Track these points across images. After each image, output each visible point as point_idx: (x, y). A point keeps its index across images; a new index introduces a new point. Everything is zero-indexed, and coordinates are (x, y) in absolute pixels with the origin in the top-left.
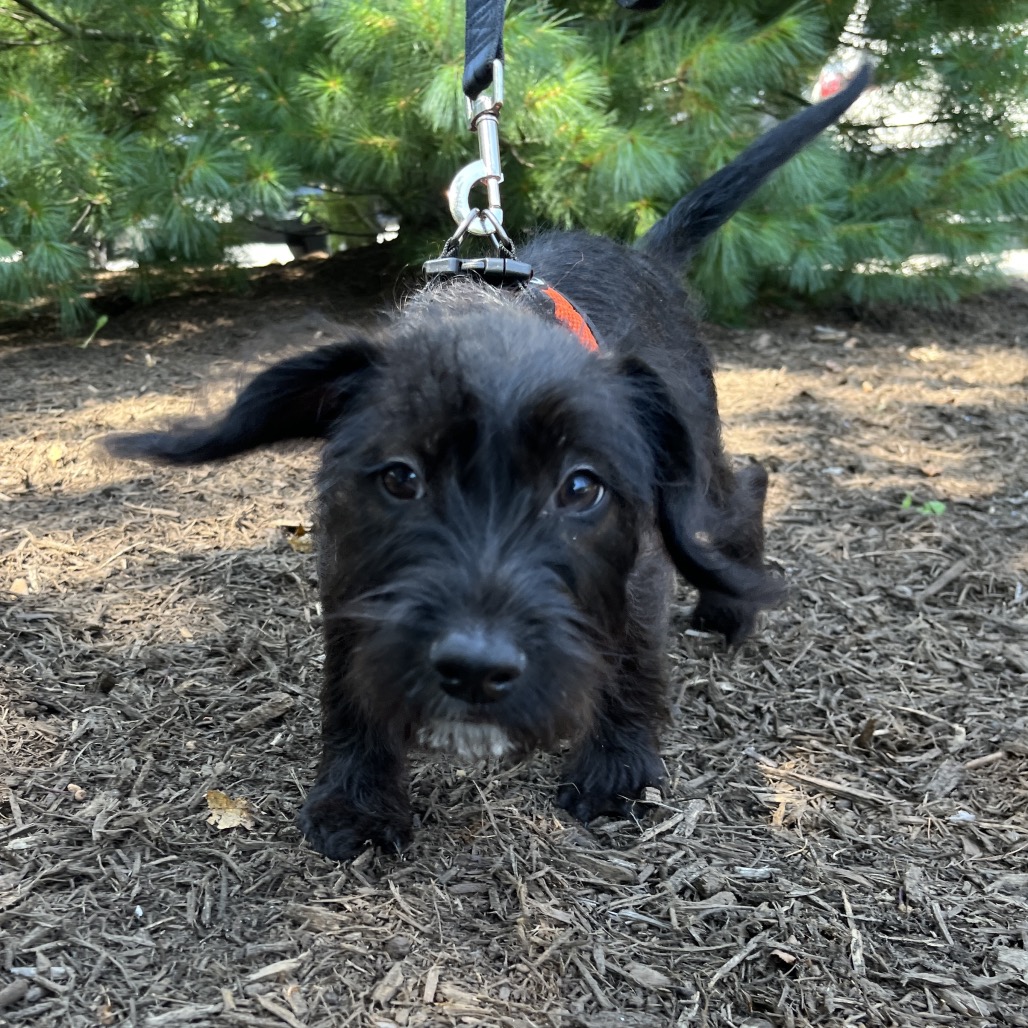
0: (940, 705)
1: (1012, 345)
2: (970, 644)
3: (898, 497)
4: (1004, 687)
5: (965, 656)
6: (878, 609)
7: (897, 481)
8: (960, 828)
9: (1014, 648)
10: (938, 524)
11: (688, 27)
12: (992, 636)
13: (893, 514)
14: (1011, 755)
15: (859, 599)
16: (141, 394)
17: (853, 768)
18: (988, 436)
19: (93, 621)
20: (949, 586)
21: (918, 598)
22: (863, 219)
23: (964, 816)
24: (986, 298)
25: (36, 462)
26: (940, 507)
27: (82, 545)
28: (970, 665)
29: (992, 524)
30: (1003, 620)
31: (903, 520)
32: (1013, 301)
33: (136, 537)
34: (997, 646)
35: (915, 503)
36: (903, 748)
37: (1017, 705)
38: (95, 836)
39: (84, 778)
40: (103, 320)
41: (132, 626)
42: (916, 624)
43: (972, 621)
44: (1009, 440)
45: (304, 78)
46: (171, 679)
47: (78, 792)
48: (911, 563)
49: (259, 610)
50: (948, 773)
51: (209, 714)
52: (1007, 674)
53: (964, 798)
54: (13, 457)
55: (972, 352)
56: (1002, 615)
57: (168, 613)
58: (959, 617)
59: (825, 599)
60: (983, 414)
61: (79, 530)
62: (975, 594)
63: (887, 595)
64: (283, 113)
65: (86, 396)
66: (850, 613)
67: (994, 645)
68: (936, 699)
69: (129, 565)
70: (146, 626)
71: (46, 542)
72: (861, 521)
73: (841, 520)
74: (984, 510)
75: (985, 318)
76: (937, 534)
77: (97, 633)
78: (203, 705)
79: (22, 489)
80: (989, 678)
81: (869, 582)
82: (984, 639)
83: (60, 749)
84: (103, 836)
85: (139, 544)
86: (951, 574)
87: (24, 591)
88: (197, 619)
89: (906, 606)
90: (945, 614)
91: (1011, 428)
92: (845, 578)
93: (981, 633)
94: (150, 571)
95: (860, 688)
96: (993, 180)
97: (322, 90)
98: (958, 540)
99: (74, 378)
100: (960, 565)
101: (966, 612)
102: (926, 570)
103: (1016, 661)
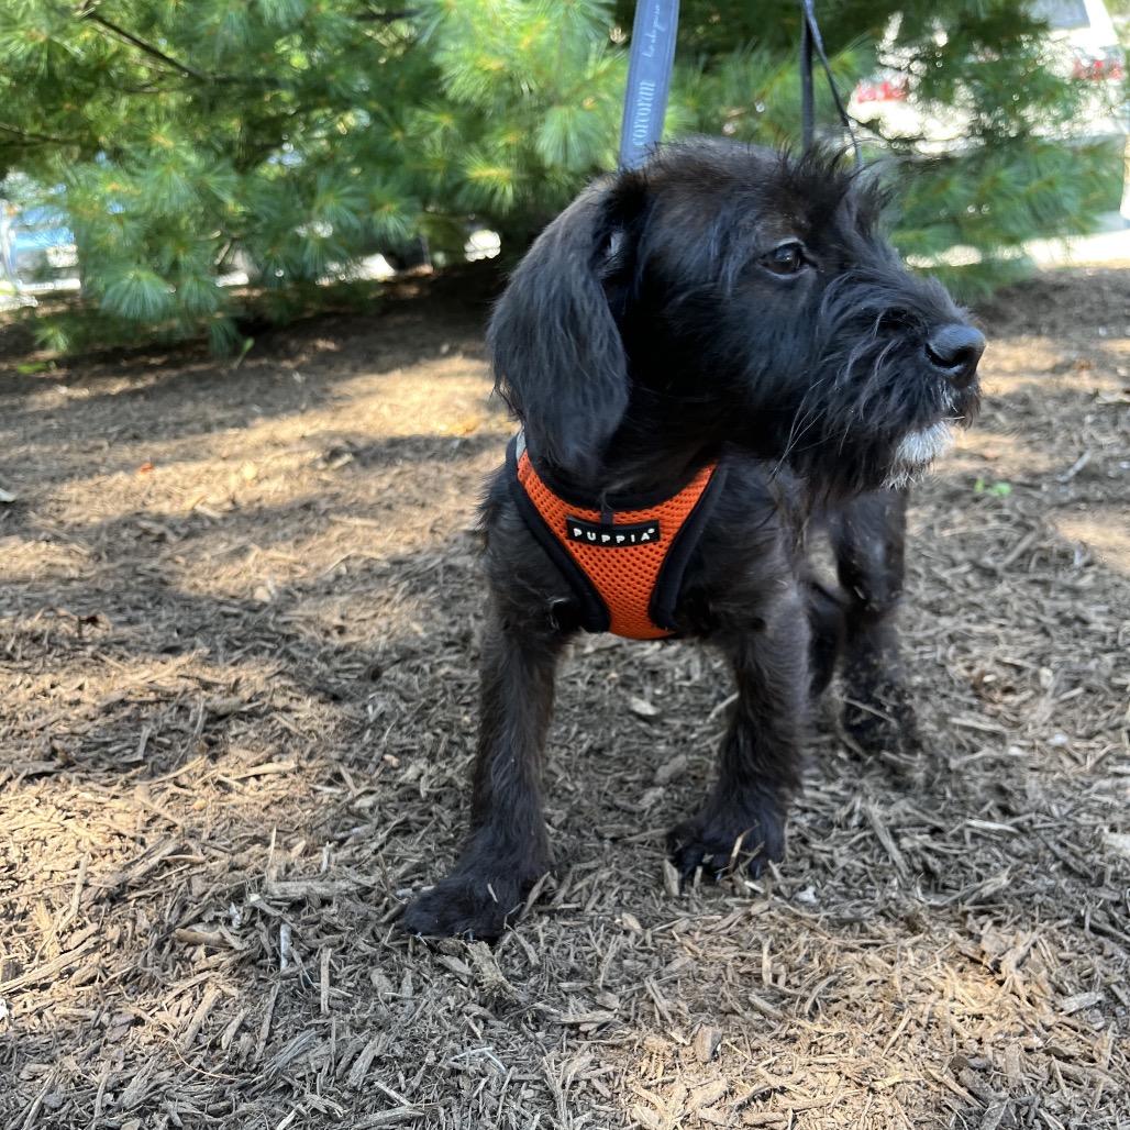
0: (1031, 654)
1: (1039, 334)
2: (1047, 604)
3: (970, 481)
4: (1076, 636)
5: (1043, 613)
6: (970, 578)
7: (966, 465)
8: (1059, 748)
9: (1080, 605)
10: (1006, 502)
11: (761, 58)
12: (1062, 596)
13: (968, 496)
14: (1089, 691)
15: (955, 571)
16: (303, 412)
17: (971, 707)
18: (1032, 421)
19: (337, 621)
20: (1022, 556)
21: (1000, 567)
22: (913, 227)
23: (1059, 739)
24: (1014, 291)
25: (233, 481)
26: (1005, 488)
27: (302, 554)
28: (1049, 620)
29: (1047, 500)
30: (1068, 582)
31: (977, 500)
32: (1035, 292)
33: (348, 544)
34: (1068, 604)
35: (987, 486)
36: (1008, 690)
37: (1088, 651)
38: (423, 794)
39: (395, 750)
40: (249, 344)
41: (368, 624)
42: (1002, 589)
43: (1045, 584)
44: (1049, 424)
45: (420, 113)
46: (426, 667)
47: (394, 761)
48: (990, 537)
49: (471, 604)
50: (1045, 707)
51: (468, 693)
52: (1077, 626)
53: (1058, 725)
54: (209, 477)
55: (1009, 342)
56: (1065, 578)
57: (396, 610)
58: (1034, 582)
59: (929, 572)
60: (1025, 401)
61: (297, 542)
62: (1043, 562)
63: (976, 566)
64: (401, 148)
65: (254, 416)
66: (949, 582)
67: (1065, 603)
68: (1027, 650)
69: (348, 570)
70: (382, 622)
71: (272, 553)
72: (946, 503)
73: (927, 503)
74: (1038, 488)
75: (1014, 309)
76: (1006, 512)
77: (341, 630)
78: (460, 686)
79: (228, 506)
80: (1064, 631)
81: (959, 556)
82: (1055, 599)
83: (363, 730)
84: (429, 794)
85: (353, 552)
86: (1023, 546)
87: (266, 598)
88: (421, 615)
89: (990, 574)
90: (1023, 579)
91: (1050, 413)
92: (940, 553)
93: (1052, 594)
94: (367, 575)
95: (970, 644)
96: (1022, 190)
97: (435, 125)
98: (1023, 516)
99: (238, 400)
100: (1029, 538)
101: (1040, 577)
102: (1002, 543)
103: (1083, 616)
